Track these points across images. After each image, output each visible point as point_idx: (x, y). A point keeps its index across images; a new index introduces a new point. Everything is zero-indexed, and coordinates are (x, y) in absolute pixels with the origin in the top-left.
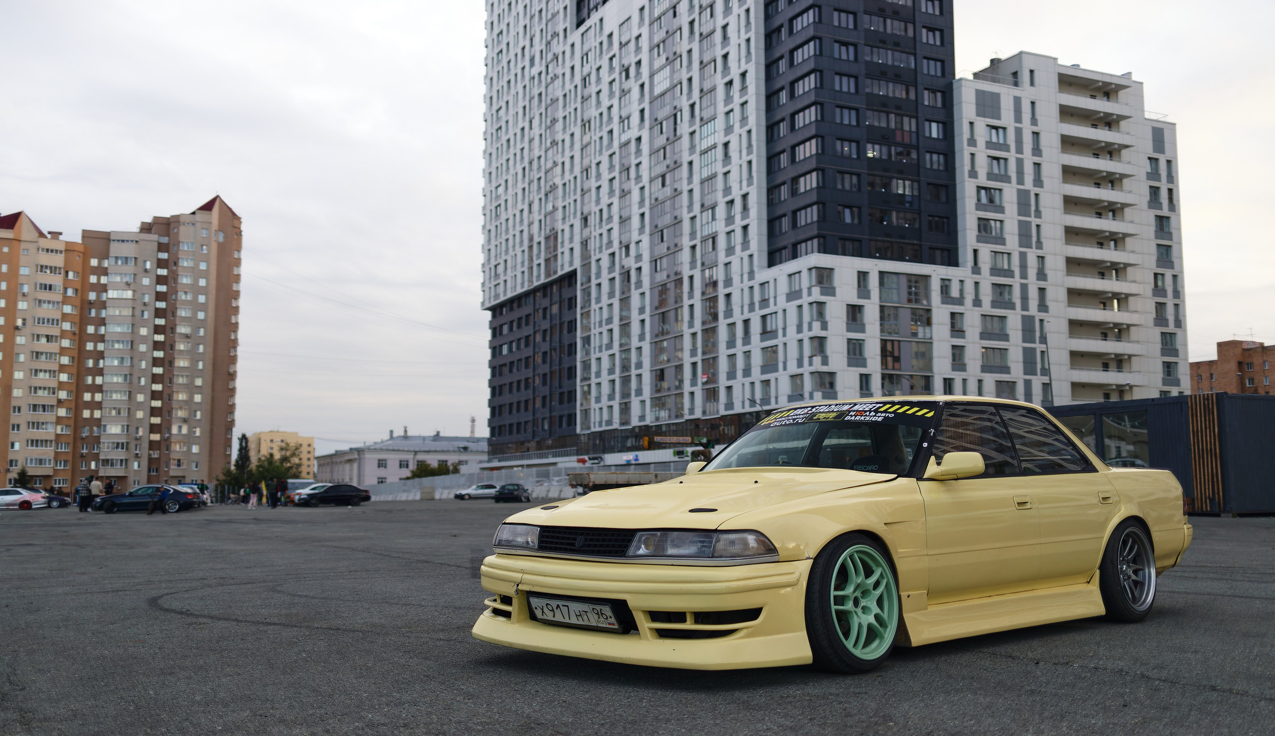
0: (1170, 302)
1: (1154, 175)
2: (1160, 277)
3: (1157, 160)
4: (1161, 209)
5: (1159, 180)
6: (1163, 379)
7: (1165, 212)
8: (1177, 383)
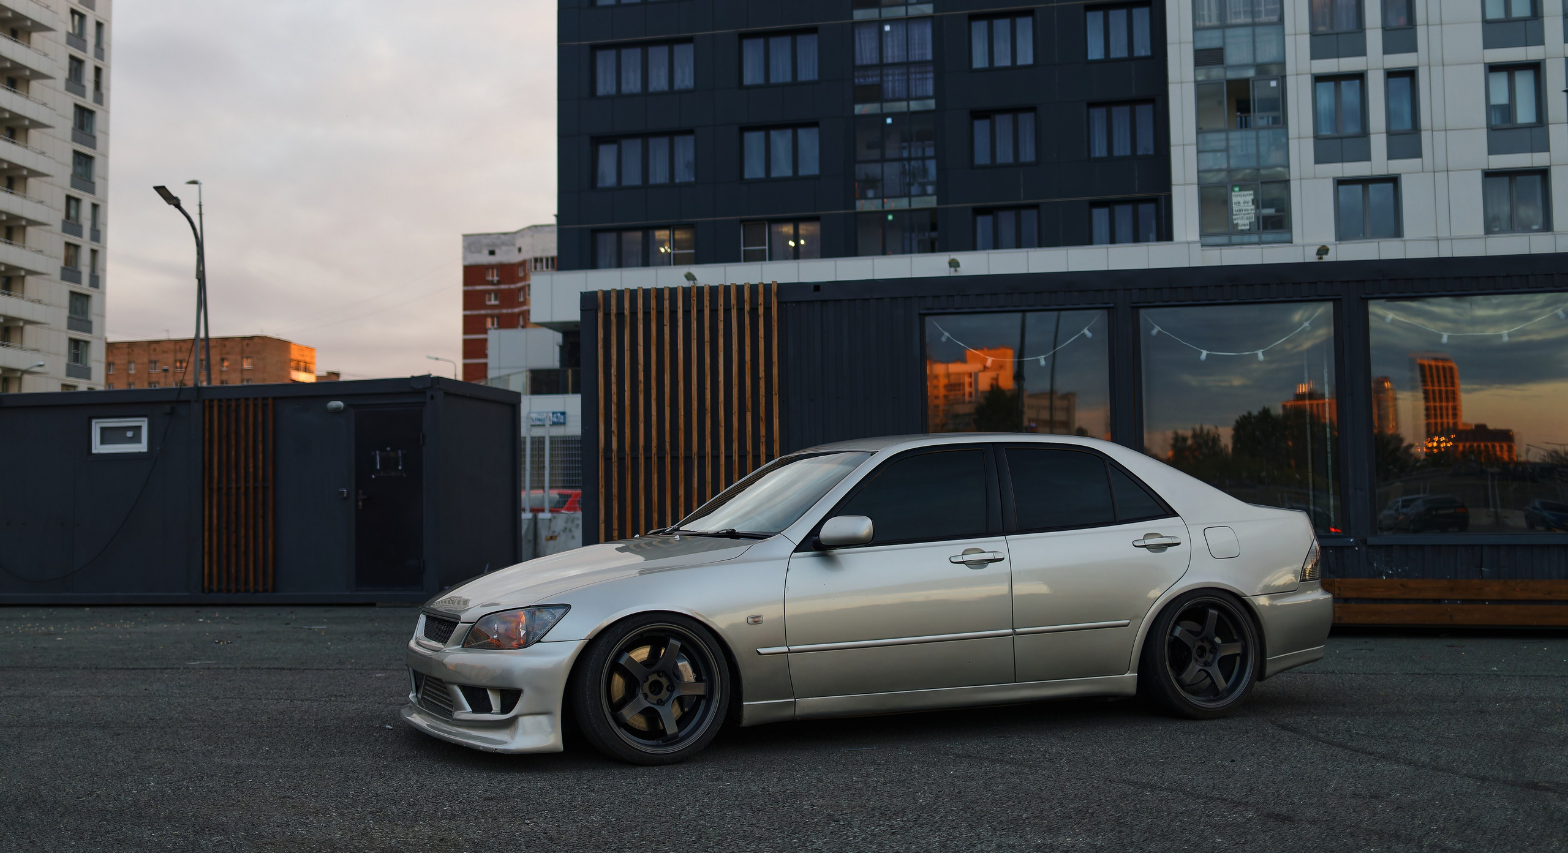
0: (86, 245)
1: (76, 38)
2: (73, 203)
3: (82, 17)
4: (83, 94)
5: (84, 49)
6: (68, 365)
7: (88, 102)
8: (86, 374)
